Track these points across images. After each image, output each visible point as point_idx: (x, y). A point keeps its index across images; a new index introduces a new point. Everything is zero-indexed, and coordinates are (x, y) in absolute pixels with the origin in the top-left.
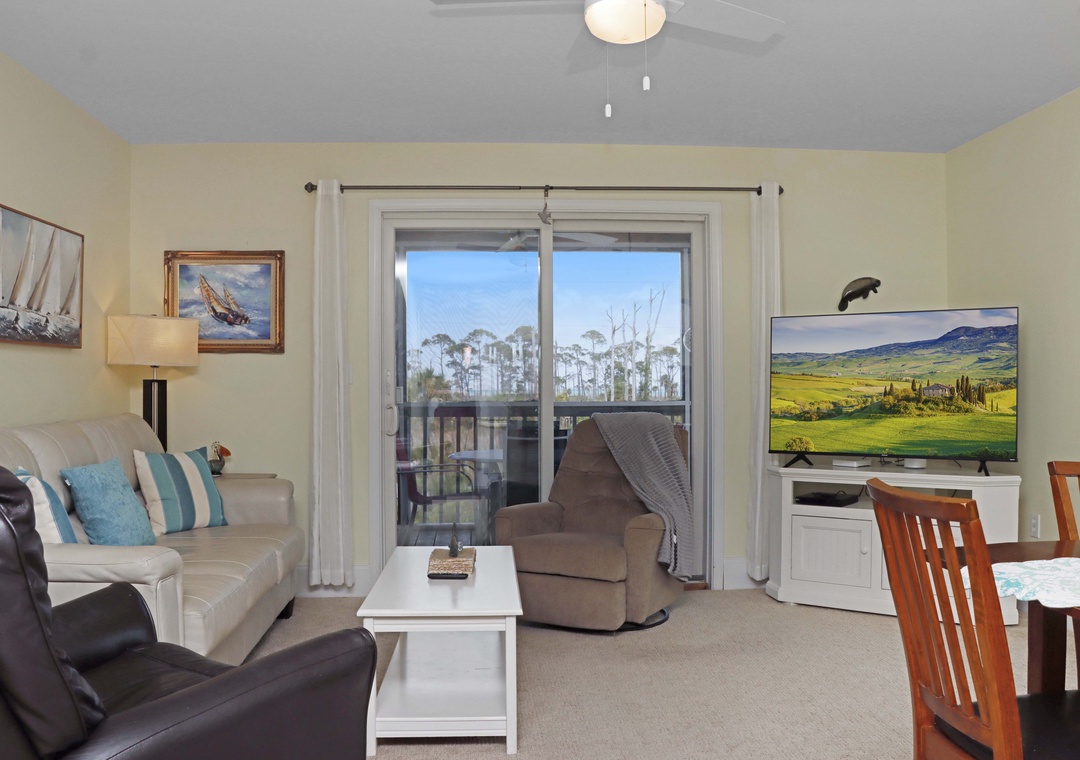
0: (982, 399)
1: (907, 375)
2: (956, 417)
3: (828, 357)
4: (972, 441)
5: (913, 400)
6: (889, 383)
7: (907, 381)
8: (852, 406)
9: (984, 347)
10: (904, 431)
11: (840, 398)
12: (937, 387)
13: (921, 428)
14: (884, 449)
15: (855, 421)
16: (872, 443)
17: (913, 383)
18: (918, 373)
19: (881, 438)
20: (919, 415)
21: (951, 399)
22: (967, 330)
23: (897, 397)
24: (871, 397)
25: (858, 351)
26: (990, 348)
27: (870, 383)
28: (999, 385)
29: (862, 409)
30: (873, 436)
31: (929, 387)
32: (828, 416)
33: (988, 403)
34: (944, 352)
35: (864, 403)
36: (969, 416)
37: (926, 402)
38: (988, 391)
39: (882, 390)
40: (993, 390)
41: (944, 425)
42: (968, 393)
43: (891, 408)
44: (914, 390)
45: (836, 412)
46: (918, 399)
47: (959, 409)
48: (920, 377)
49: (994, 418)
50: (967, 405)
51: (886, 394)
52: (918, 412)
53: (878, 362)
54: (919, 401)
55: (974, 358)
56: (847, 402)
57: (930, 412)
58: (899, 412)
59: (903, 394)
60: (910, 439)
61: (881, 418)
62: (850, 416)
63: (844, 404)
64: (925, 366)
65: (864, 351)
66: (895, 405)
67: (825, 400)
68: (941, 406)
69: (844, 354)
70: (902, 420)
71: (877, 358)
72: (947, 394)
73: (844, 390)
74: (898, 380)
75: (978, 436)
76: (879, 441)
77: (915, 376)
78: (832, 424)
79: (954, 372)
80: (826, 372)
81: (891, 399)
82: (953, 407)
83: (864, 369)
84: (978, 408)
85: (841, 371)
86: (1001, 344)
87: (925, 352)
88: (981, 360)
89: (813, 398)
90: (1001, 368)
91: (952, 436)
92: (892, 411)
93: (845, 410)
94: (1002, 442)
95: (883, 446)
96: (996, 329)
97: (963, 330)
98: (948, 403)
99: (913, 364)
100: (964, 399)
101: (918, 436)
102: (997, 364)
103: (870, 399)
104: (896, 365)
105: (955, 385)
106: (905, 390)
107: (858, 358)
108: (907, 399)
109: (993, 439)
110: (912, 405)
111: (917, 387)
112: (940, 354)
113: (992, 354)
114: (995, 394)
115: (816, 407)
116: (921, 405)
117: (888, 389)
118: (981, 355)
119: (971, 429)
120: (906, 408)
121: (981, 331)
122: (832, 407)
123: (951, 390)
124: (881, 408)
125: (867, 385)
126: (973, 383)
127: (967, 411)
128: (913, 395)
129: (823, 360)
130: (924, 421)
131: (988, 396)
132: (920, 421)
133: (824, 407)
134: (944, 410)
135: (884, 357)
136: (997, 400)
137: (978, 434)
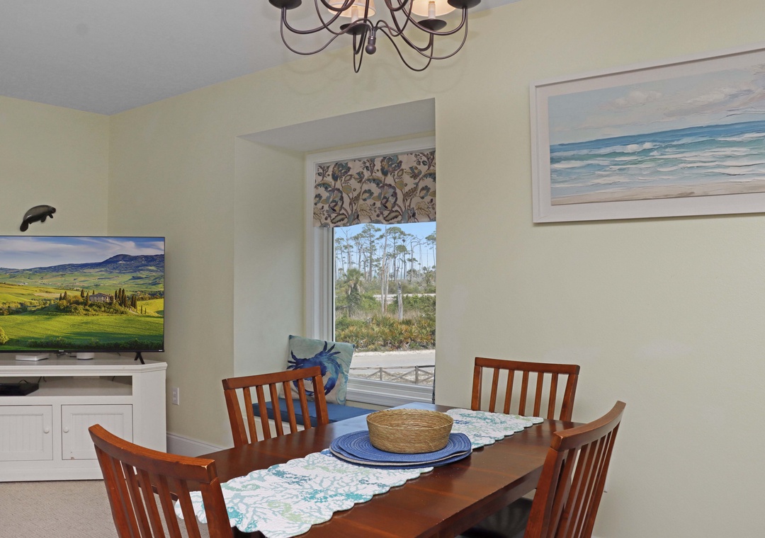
0: (134, 305)
1: (77, 286)
2: (114, 317)
3: (18, 271)
4: (125, 334)
5: (82, 303)
6: (64, 291)
7: (77, 290)
8: (35, 306)
9: (137, 269)
10: (74, 325)
11: (26, 300)
12: (100, 295)
13: (86, 323)
14: (58, 337)
15: (36, 317)
16: (49, 333)
17: (82, 292)
18: (86, 285)
19: (56, 329)
20: (86, 314)
21: (110, 304)
22: (124, 257)
23: (69, 301)
24: (50, 300)
25: (41, 268)
26: (142, 270)
27: (49, 290)
28: (147, 296)
29: (42, 309)
30: (49, 327)
31: (94, 295)
32: (17, 312)
33: (139, 308)
34: (106, 271)
35: (44, 304)
36: (124, 316)
37: (91, 305)
38: (139, 300)
39: (58, 296)
40: (142, 299)
41: (104, 322)
42: (124, 300)
43: (64, 309)
44: (83, 297)
45: (23, 310)
46: (86, 303)
47: (116, 312)
48: (87, 288)
49: (143, 319)
50: (122, 309)
51: (61, 299)
52: (85, 312)
53: (56, 276)
54: (86, 305)
55: (129, 276)
56: (31, 303)
57: (94, 313)
58: (71, 311)
59: (74, 299)
60: (78, 331)
61: (56, 315)
62: (32, 313)
63: (29, 304)
64: (92, 281)
65: (45, 268)
66: (67, 307)
67: (15, 301)
68: (103, 309)
69: (30, 270)
70: (72, 317)
71: (54, 274)
72: (108, 300)
73: (29, 294)
74: (70, 289)
75: (130, 331)
76: (54, 331)
77: (83, 287)
78: (19, 318)
79: (114, 285)
80: (15, 282)
81: (65, 302)
82: (112, 310)
83: (45, 281)
84: (131, 311)
85: (27, 282)
86: (150, 268)
87: (92, 271)
88: (134, 278)
89: (5, 300)
90: (150, 284)
91: (110, 330)
92: (66, 311)
93: (29, 309)
94: (148, 336)
95: (57, 334)
96: (147, 257)
97: (122, 257)
98: (108, 307)
99: (83, 279)
100: (120, 305)
101: (84, 329)
102: (147, 281)
103: (48, 302)
104: (70, 279)
105: (113, 295)
106: (75, 297)
107: (40, 273)
108: (77, 303)
109: (142, 333)
110: (81, 307)
111: (85, 295)
112: (103, 273)
113: (143, 274)
114: (144, 302)
115: (7, 306)
116: (87, 307)
117: (63, 295)
118: (135, 275)
119: (125, 325)
120: (76, 309)
121: (135, 258)
122: (19, 306)
123: (111, 298)
124: (57, 308)
125: (47, 292)
126: (128, 294)
127: (122, 313)
128: (81, 300)
129: (14, 274)
130: (90, 318)
131: (139, 303)
132: (85, 319)
133: (13, 306)
134: (105, 311)
135: (61, 273)
136: (146, 306)
137: (131, 329)
